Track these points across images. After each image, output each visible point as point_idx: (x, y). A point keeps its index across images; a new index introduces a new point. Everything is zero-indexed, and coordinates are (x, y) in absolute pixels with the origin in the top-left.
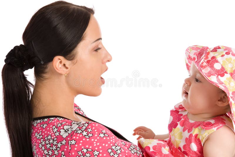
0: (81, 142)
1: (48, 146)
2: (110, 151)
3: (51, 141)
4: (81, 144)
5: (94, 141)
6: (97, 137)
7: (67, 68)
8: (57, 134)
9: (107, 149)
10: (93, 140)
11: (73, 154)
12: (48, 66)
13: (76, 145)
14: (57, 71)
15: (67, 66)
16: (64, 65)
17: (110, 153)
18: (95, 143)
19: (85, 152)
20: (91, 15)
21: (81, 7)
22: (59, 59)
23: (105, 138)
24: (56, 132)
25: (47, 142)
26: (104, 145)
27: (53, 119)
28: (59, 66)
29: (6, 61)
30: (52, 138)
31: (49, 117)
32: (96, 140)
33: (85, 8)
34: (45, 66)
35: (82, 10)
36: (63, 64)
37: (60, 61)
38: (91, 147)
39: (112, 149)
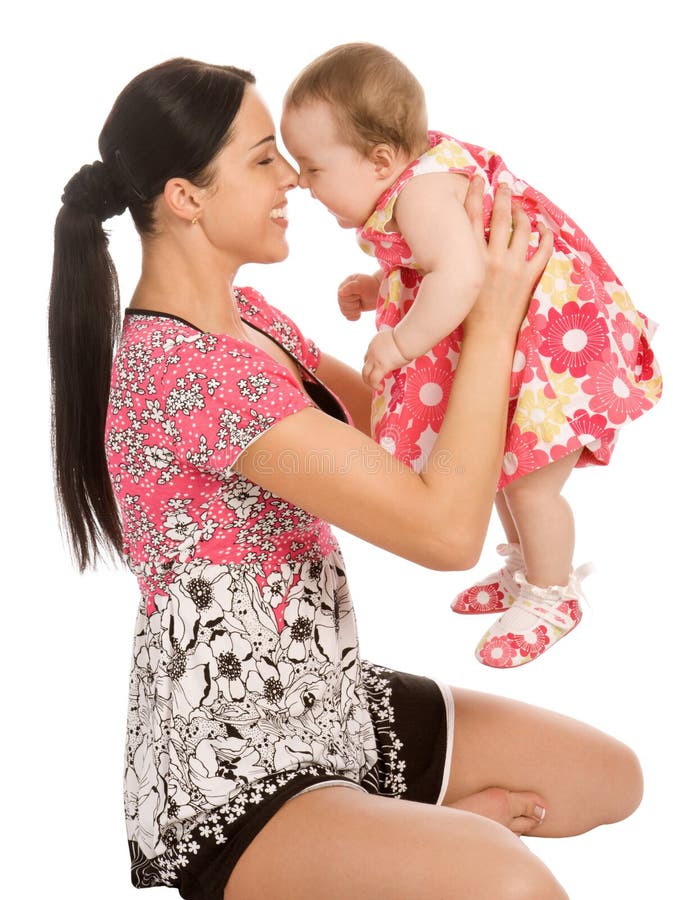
0: (190, 359)
1: (131, 363)
2: (243, 384)
3: (140, 354)
4: (187, 364)
5: (215, 360)
6: (223, 353)
7: (197, 205)
8: (158, 344)
9: (238, 380)
10: (212, 358)
11: (168, 382)
12: (156, 203)
13: (178, 366)
14: (176, 211)
15: (196, 200)
16: (192, 199)
17: (243, 389)
18: (215, 364)
19: (192, 380)
20: (247, 84)
21: (226, 68)
22: (178, 185)
23: (238, 360)
24: (156, 341)
25: (132, 355)
26: (233, 369)
27: (164, 319)
28: (179, 201)
29: (64, 198)
30: (145, 348)
31: (158, 314)
32: (219, 360)
33: (235, 71)
34: (151, 205)
35: (224, 74)
36: (187, 195)
37: (180, 189)
38: (205, 371)
39: (248, 381)
